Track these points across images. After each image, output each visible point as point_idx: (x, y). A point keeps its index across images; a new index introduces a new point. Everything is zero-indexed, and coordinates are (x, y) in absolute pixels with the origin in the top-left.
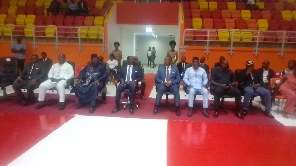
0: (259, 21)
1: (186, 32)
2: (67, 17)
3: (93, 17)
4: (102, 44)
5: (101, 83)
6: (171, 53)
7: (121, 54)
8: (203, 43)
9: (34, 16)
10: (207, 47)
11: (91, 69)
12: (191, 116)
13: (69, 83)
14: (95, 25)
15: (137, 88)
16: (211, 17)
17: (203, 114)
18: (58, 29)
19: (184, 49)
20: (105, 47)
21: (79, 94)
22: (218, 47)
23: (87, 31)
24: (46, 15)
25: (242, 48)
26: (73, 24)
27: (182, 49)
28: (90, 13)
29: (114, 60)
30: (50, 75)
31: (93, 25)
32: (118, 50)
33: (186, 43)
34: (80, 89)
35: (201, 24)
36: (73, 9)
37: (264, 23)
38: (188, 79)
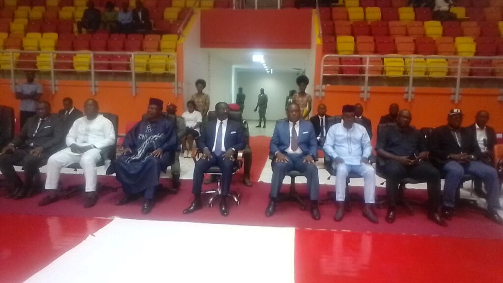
0: (459, 40)
1: (326, 61)
2: (112, 35)
3: (158, 36)
4: (173, 83)
5: (167, 154)
6: (300, 99)
7: (207, 101)
8: (358, 80)
9: (55, 36)
10: (366, 88)
11: (149, 128)
12: (340, 220)
13: (106, 155)
14: (162, 50)
15: (236, 164)
16: (370, 34)
17: (365, 215)
18: (96, 57)
19: (323, 91)
20: (178, 88)
21: (122, 176)
22: (385, 88)
23: (148, 61)
24: (76, 34)
25: (429, 89)
26: (124, 49)
27: (318, 91)
28: (154, 29)
29: (195, 112)
30: (70, 140)
31: (159, 49)
32: (203, 94)
33: (327, 80)
34: (125, 167)
35: (351, 46)
36: (123, 22)
37: (468, 43)
38: (333, 147)
